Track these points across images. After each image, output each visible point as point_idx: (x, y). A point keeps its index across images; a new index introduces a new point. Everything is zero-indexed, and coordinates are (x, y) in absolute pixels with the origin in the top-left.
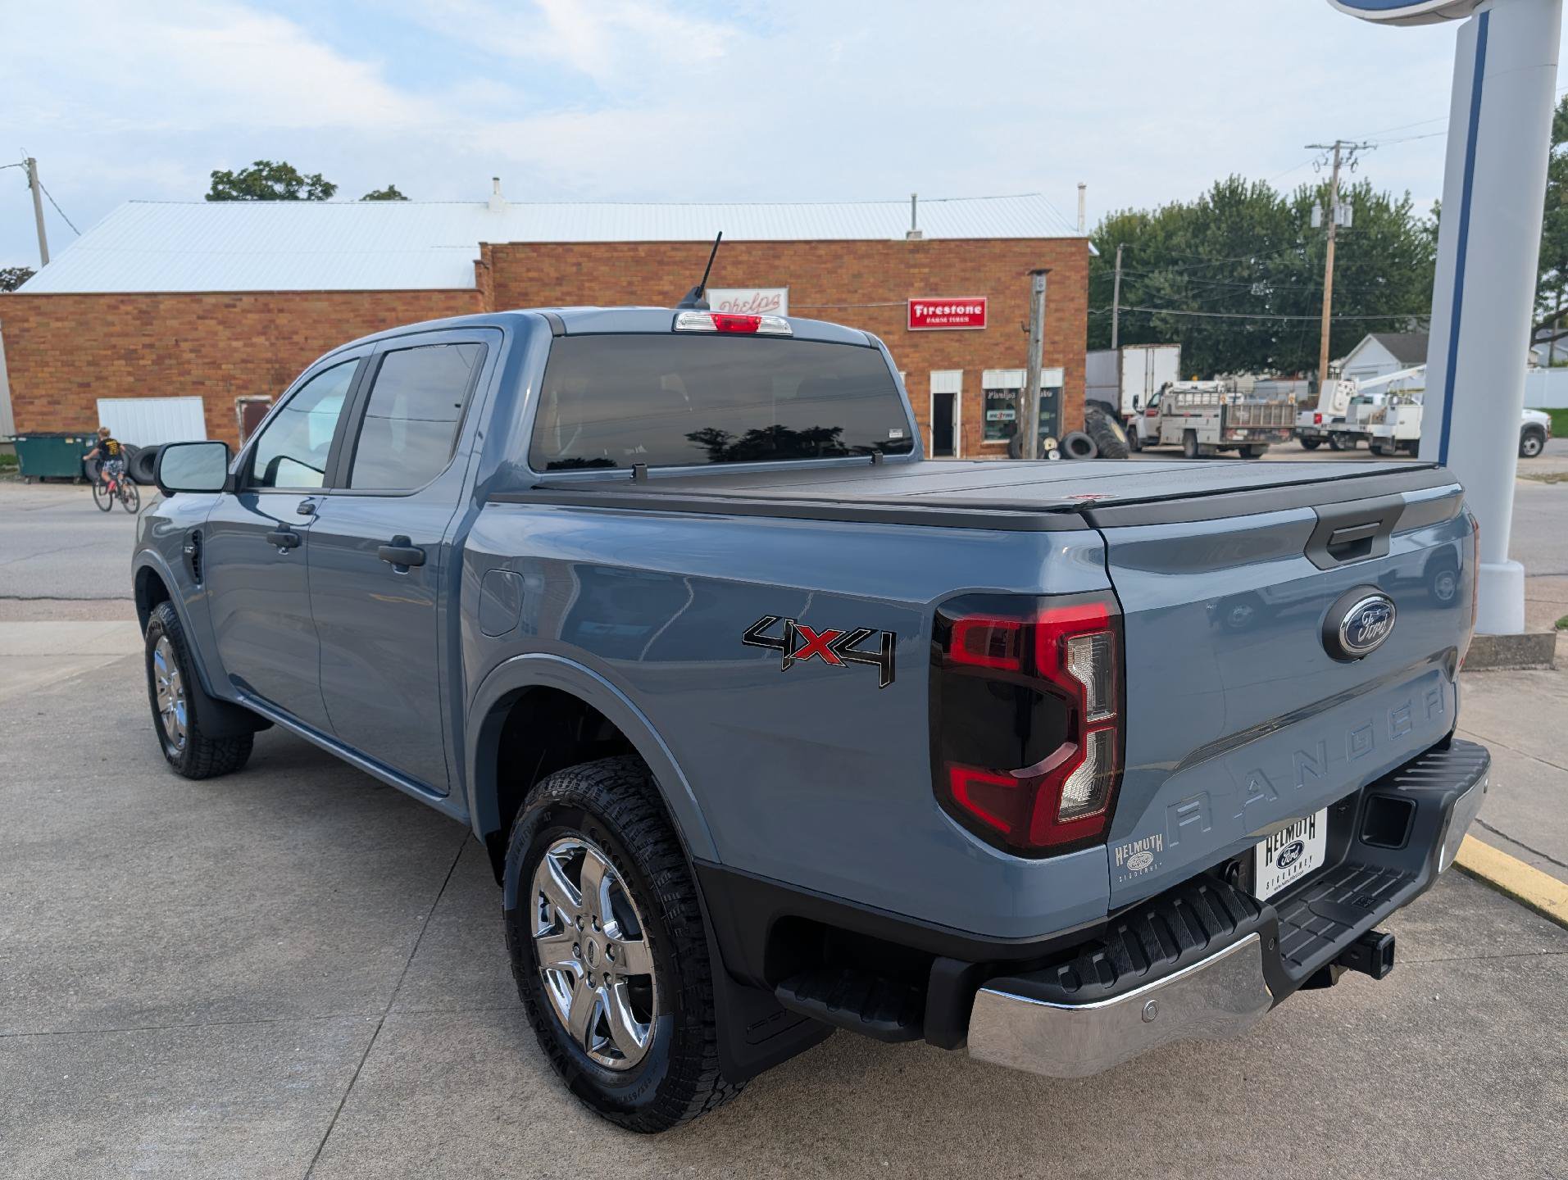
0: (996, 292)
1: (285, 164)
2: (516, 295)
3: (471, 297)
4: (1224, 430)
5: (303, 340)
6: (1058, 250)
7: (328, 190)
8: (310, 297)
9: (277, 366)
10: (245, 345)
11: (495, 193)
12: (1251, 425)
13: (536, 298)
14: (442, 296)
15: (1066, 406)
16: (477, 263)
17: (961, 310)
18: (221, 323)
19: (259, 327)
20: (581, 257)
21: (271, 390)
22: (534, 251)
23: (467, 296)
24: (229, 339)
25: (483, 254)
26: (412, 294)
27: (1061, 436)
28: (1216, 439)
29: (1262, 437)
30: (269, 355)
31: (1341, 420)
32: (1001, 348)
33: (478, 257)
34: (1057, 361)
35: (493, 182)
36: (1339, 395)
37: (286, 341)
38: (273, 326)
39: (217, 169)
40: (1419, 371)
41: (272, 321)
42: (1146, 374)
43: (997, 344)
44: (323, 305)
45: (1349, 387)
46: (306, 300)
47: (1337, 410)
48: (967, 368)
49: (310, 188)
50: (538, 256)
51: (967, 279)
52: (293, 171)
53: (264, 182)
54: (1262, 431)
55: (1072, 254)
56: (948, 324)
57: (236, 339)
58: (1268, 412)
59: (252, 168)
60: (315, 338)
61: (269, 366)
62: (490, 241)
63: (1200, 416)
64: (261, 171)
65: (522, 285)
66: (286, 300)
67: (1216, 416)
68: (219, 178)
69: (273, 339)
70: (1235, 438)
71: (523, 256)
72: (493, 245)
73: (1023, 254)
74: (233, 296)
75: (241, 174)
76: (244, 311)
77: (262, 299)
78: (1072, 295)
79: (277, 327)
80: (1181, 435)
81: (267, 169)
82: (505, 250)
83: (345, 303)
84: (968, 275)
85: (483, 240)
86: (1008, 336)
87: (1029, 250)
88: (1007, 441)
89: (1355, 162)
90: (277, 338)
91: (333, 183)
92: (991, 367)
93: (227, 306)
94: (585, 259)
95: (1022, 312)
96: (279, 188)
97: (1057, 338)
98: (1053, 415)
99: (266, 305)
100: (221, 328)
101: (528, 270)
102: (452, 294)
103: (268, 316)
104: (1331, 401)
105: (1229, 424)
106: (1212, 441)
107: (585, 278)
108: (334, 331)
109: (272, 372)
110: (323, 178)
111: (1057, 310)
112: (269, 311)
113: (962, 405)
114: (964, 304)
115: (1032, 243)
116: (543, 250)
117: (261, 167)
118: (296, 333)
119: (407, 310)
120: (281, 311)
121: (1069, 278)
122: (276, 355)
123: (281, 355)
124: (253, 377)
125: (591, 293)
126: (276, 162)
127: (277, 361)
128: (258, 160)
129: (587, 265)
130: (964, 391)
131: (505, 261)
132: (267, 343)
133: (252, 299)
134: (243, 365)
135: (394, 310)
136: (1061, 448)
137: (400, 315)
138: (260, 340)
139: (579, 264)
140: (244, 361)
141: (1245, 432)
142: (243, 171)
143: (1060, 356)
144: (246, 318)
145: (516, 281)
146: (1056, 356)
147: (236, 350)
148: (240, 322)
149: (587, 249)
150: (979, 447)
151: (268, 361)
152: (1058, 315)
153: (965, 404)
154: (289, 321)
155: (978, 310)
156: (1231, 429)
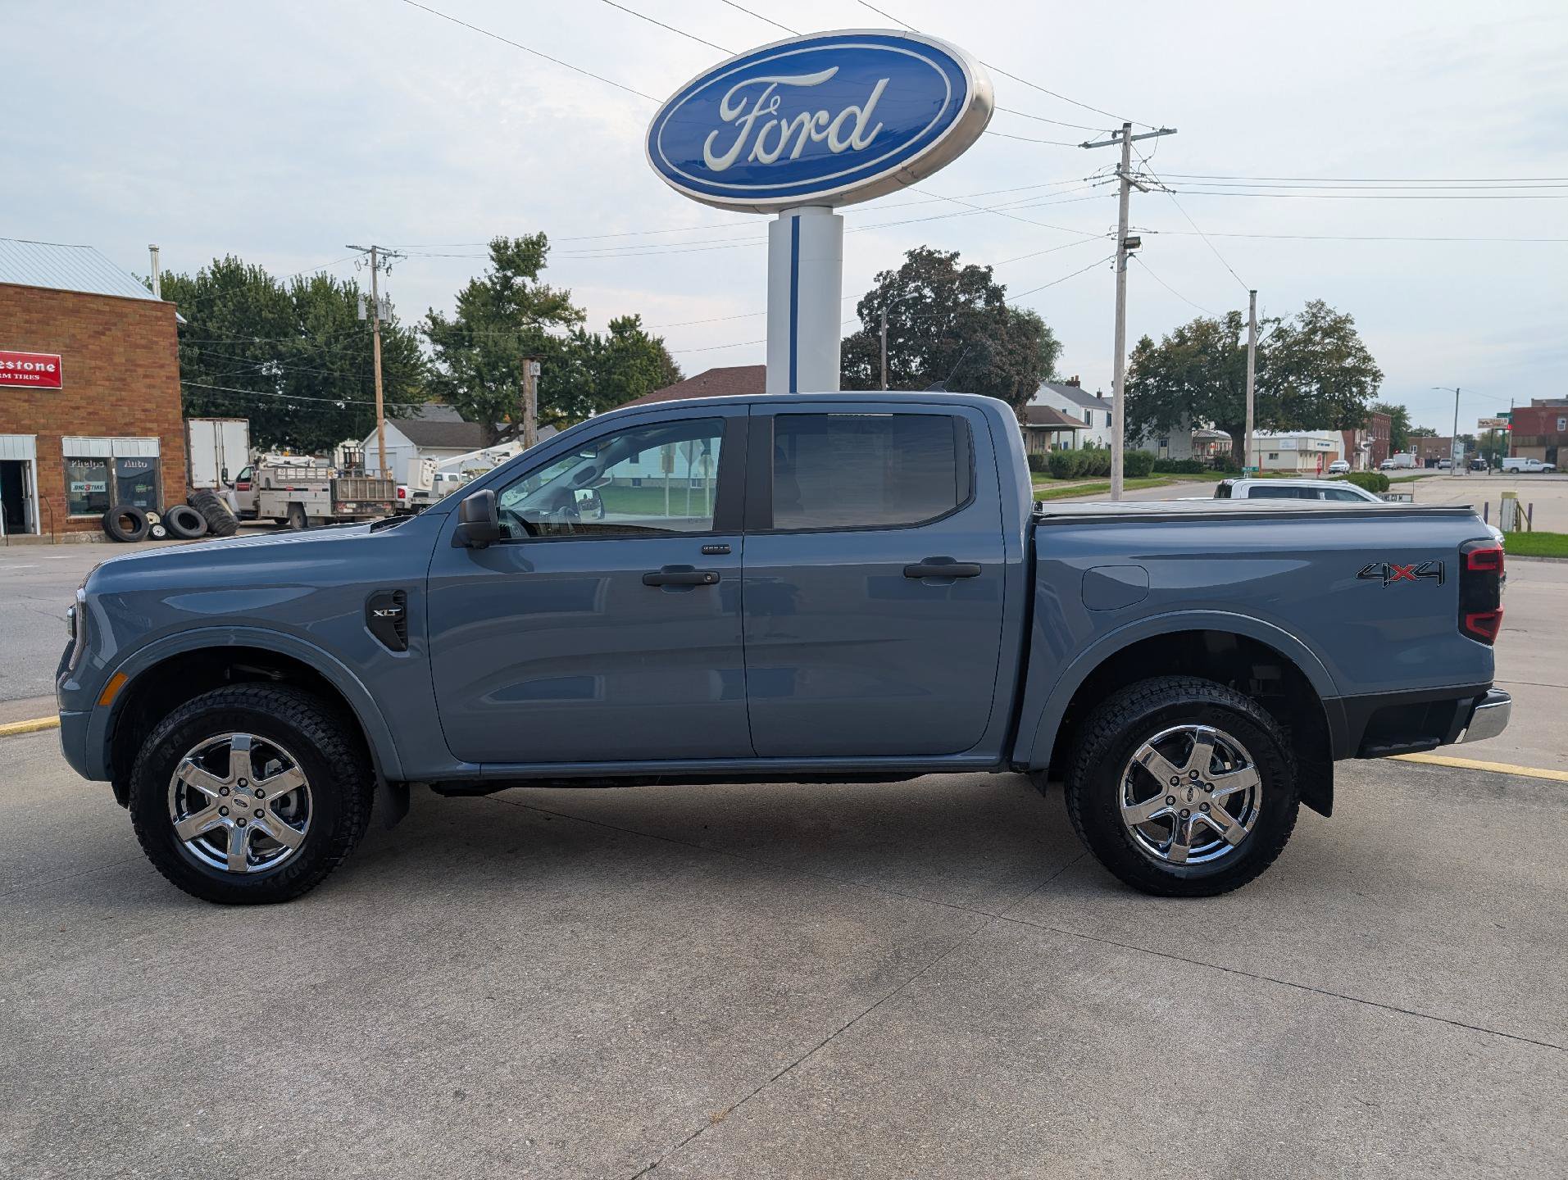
0: (71, 349)
4: (335, 503)
6: (142, 312)
12: (359, 499)
15: (165, 479)
17: (28, 366)
27: (162, 509)
28: (326, 512)
29: (369, 510)
31: (425, 495)
32: (82, 413)
34: (151, 430)
36: (425, 472)
40: (482, 454)
42: (216, 447)
43: (78, 408)
45: (433, 465)
47: (425, 485)
48: (43, 432)
51: (33, 332)
54: (368, 504)
55: (158, 319)
56: (13, 381)
58: (372, 486)
63: (307, 490)
67: (324, 490)
70: (345, 511)
73: (99, 312)
78: (162, 362)
80: (286, 509)
84: (34, 327)
86: (91, 400)
87: (107, 308)
88: (101, 516)
89: (390, 267)
92: (72, 434)
95: (106, 375)
97: (148, 406)
98: (150, 488)
104: (419, 480)
105: (340, 498)
106: (322, 514)
111: (146, 376)
113: (39, 474)
114: (34, 360)
115: (112, 302)
121: (157, 343)
130: (38, 459)
136: (165, 522)
141: (354, 505)
143: (154, 426)
146: (149, 425)
150: (64, 522)
152: (148, 381)
153: (43, 473)
155: (51, 368)
156: (342, 502)
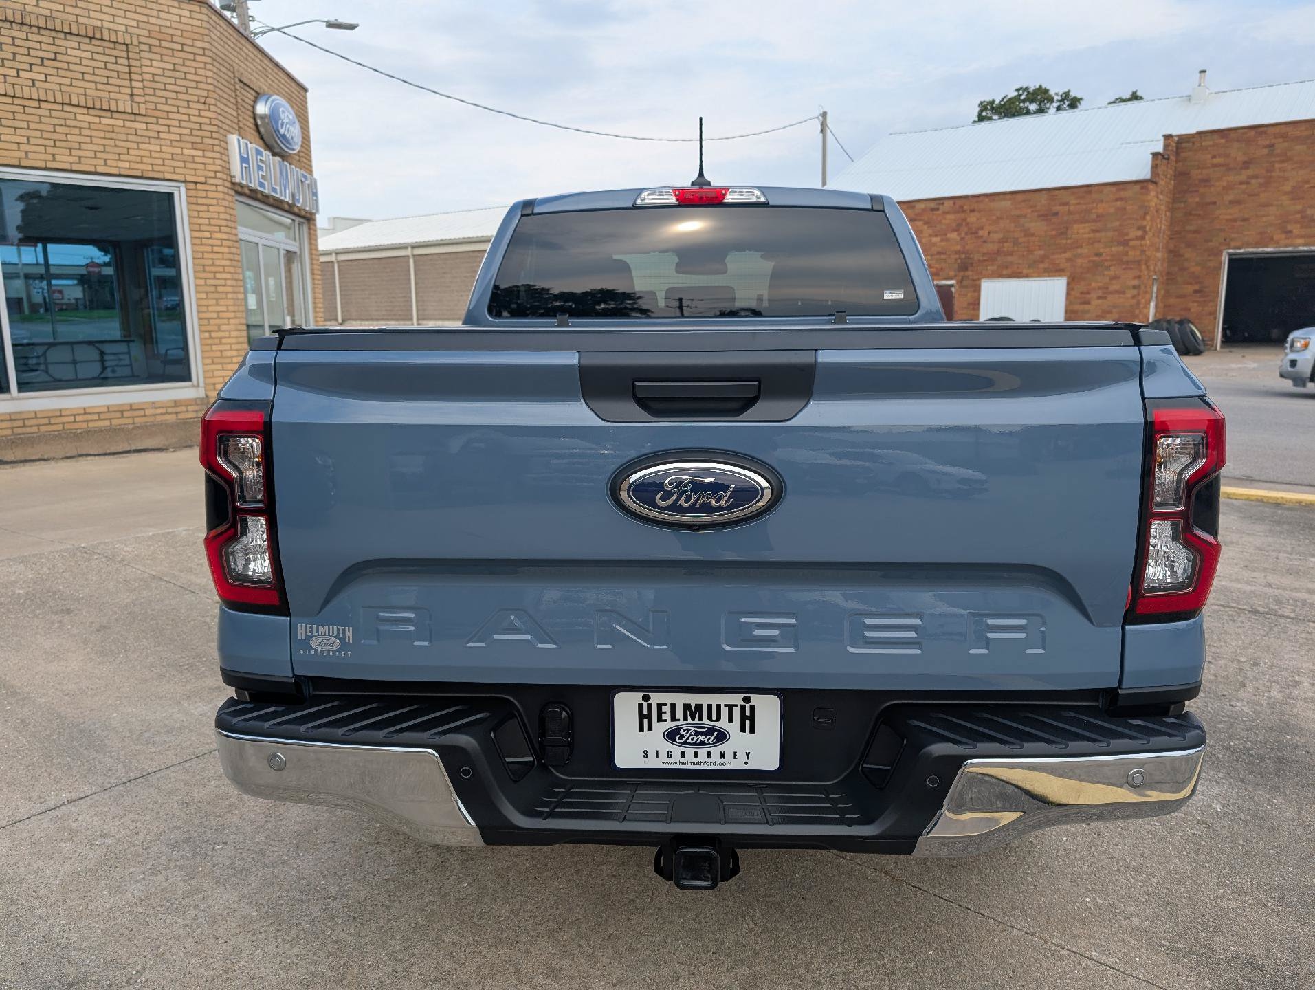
1: (1041, 86)
2: (1197, 182)
3: (1142, 188)
5: (986, 234)
7: (1074, 103)
8: (997, 198)
9: (963, 256)
10: (942, 240)
11: (1200, 85)
13: (1217, 184)
14: (1113, 189)
16: (1155, 155)
18: (926, 223)
19: (954, 225)
20: (1275, 138)
21: (956, 276)
22: (1222, 138)
23: (1137, 187)
24: (930, 236)
25: (1166, 146)
26: (1085, 189)
30: (958, 248)
33: (1159, 148)
35: (1198, 74)
37: (973, 236)
38: (964, 224)
39: (982, 100)
41: (965, 220)
44: (1007, 204)
46: (994, 200)
49: (1058, 104)
50: (1226, 142)
52: (1046, 91)
53: (1022, 105)
57: (936, 236)
59: (1013, 94)
60: (996, 232)
61: (957, 256)
62: (1174, 133)
64: (1020, 95)
65: (1205, 172)
66: (977, 202)
68: (984, 107)
69: (963, 235)
71: (1211, 143)
72: (1178, 136)
74: (938, 202)
75: (1003, 100)
76: (945, 213)
77: (959, 202)
79: (967, 224)
81: (1026, 93)
82: (1192, 140)
83: (1024, 201)
85: (1168, 132)
90: (966, 234)
91: (1079, 97)
93: (933, 210)
94: (1281, 140)
96: (1033, 107)
99: (961, 207)
100: (925, 227)
101: (1214, 157)
102: (1122, 186)
103: (963, 216)
107: (1278, 159)
108: (1013, 225)
109: (959, 261)
110: (1071, 93)
112: (964, 211)
116: (1233, 135)
117: (1021, 92)
118: (982, 228)
119: (1079, 204)
120: (973, 211)
122: (964, 247)
123: (967, 247)
124: (944, 265)
125: (1281, 174)
126: (1033, 86)
127: (963, 253)
128: (1018, 87)
129: (1281, 146)
131: (1190, 150)
132: (958, 238)
133: (951, 202)
134: (938, 256)
135: (1067, 204)
137: (1072, 208)
138: (954, 236)
139: (1272, 146)
140: (939, 253)
142: (1005, 97)
144: (945, 219)
145: (1199, 168)
147: (935, 244)
148: (940, 222)
149: (1283, 129)
151: (958, 252)
154: (978, 219)
